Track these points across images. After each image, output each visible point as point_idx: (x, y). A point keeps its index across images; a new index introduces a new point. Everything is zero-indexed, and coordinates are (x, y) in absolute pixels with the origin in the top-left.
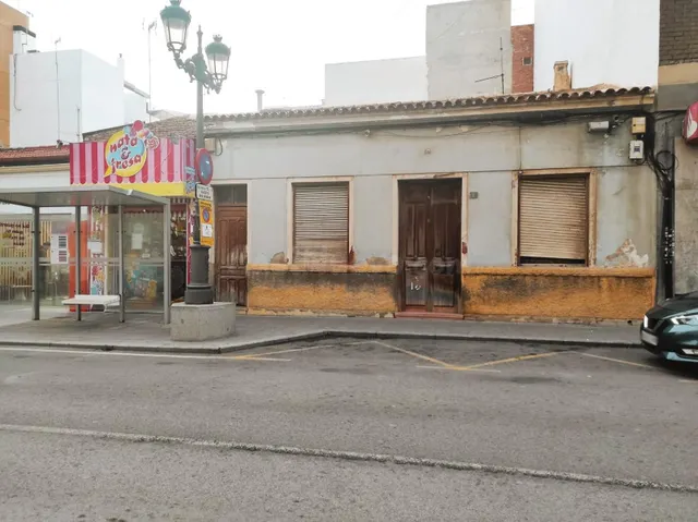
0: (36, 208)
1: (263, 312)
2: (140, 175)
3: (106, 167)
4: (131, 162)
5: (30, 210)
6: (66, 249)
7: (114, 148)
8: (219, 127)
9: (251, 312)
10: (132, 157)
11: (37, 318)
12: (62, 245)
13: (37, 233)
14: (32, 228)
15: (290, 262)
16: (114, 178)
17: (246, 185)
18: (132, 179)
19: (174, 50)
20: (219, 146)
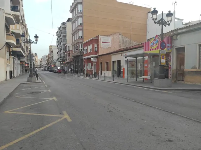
0: (136, 58)
1: (189, 83)
2: (157, 48)
3: (150, 47)
4: (155, 45)
5: (135, 58)
6: (141, 66)
7: (152, 42)
8: (177, 32)
9: (185, 83)
10: (155, 44)
11: (136, 81)
12: (140, 65)
13: (136, 63)
14: (135, 62)
15: (197, 69)
16: (152, 49)
17: (184, 47)
18: (155, 49)
19: (154, 20)
20: (177, 37)
